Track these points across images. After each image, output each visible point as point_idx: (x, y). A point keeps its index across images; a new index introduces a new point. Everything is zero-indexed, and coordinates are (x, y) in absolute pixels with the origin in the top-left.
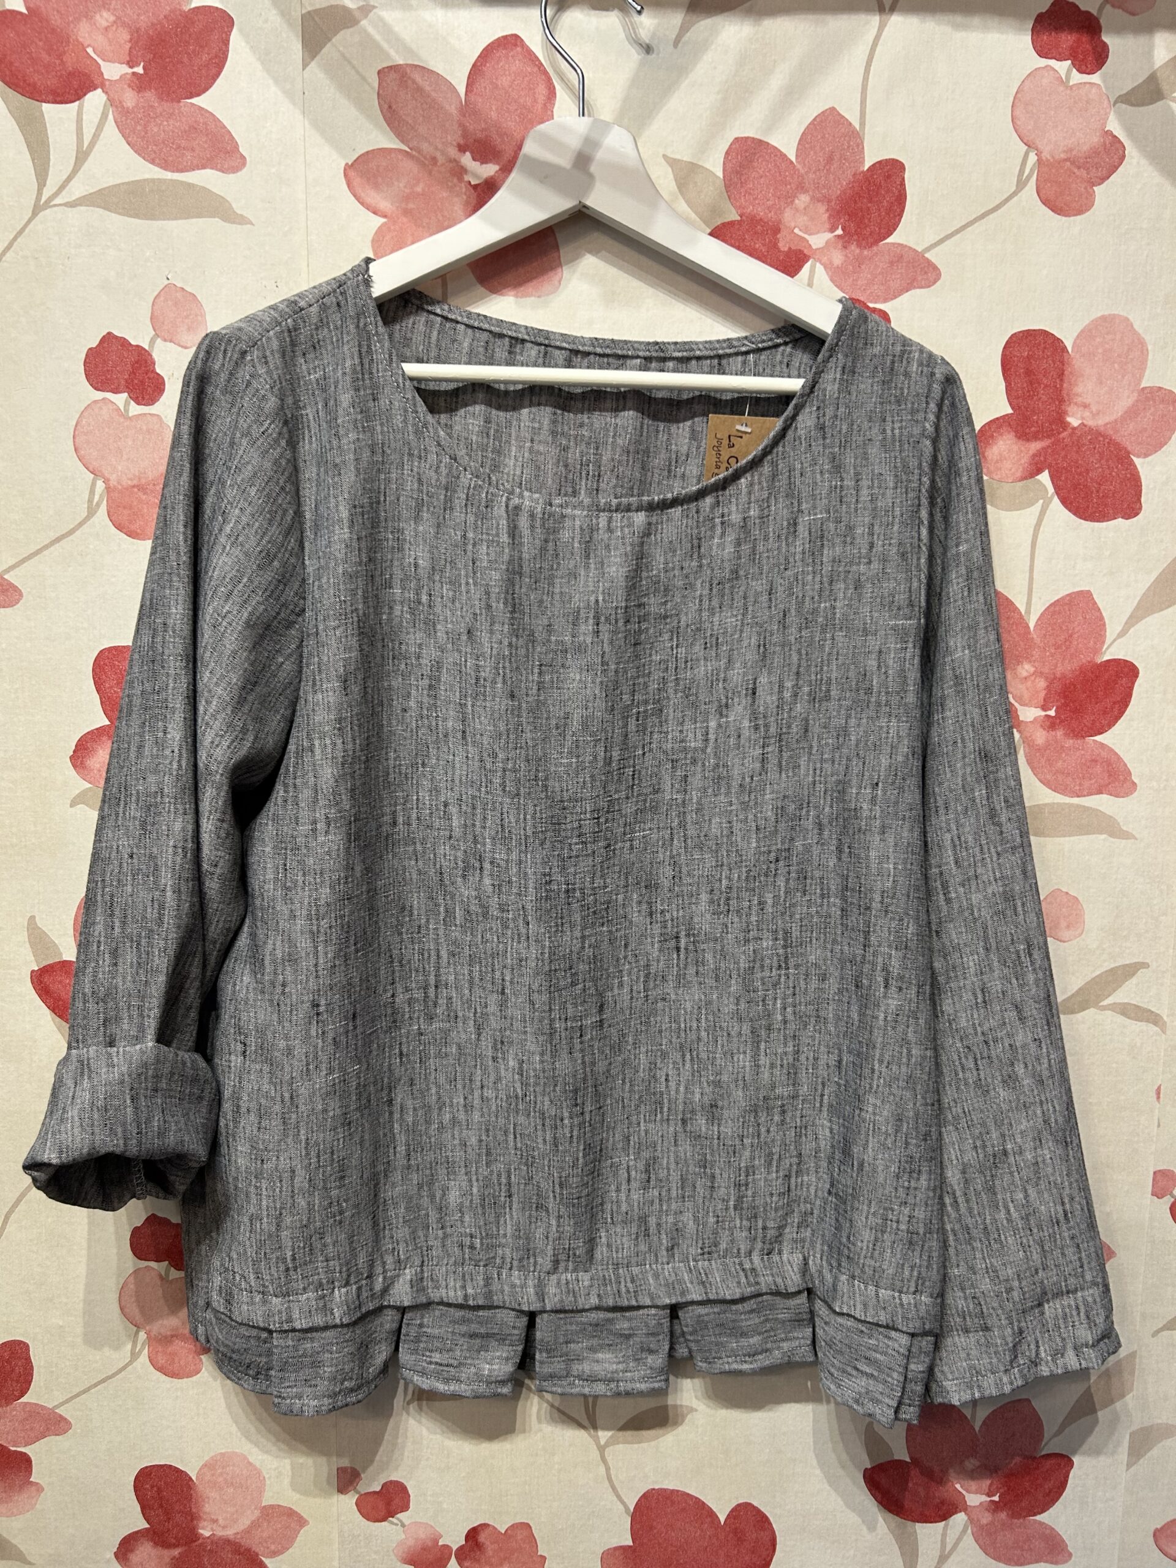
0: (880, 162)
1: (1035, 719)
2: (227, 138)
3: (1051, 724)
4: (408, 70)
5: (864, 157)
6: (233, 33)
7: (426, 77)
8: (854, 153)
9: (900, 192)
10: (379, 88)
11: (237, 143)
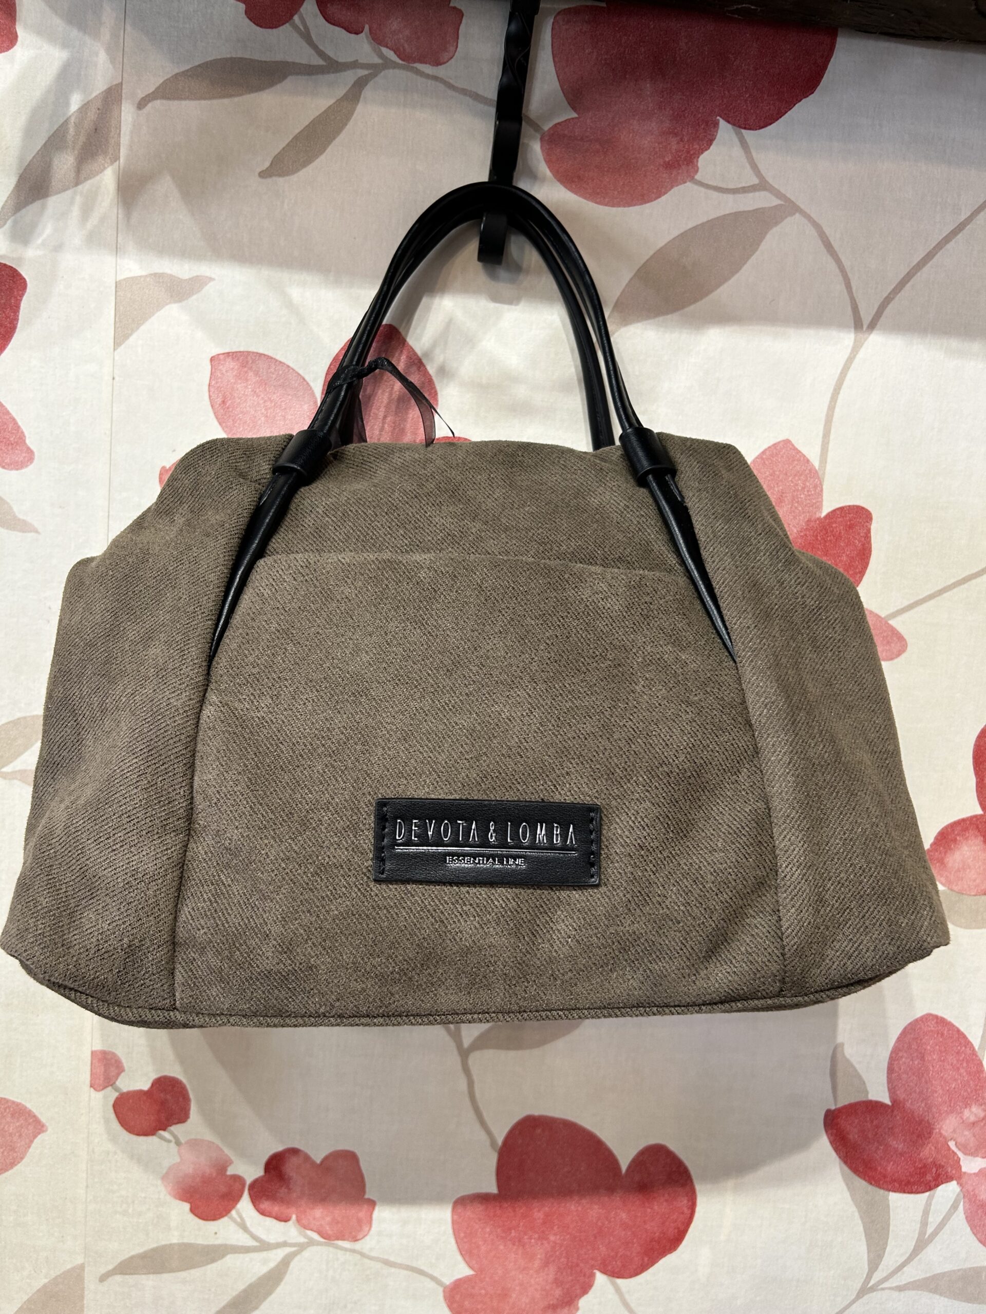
0: (841, 509)
1: (980, 1171)
2: (11, 426)
4: (249, 358)
5: (821, 502)
6: (25, 298)
7: (272, 370)
8: (809, 495)
9: (863, 545)
10: (211, 378)
11: (22, 432)
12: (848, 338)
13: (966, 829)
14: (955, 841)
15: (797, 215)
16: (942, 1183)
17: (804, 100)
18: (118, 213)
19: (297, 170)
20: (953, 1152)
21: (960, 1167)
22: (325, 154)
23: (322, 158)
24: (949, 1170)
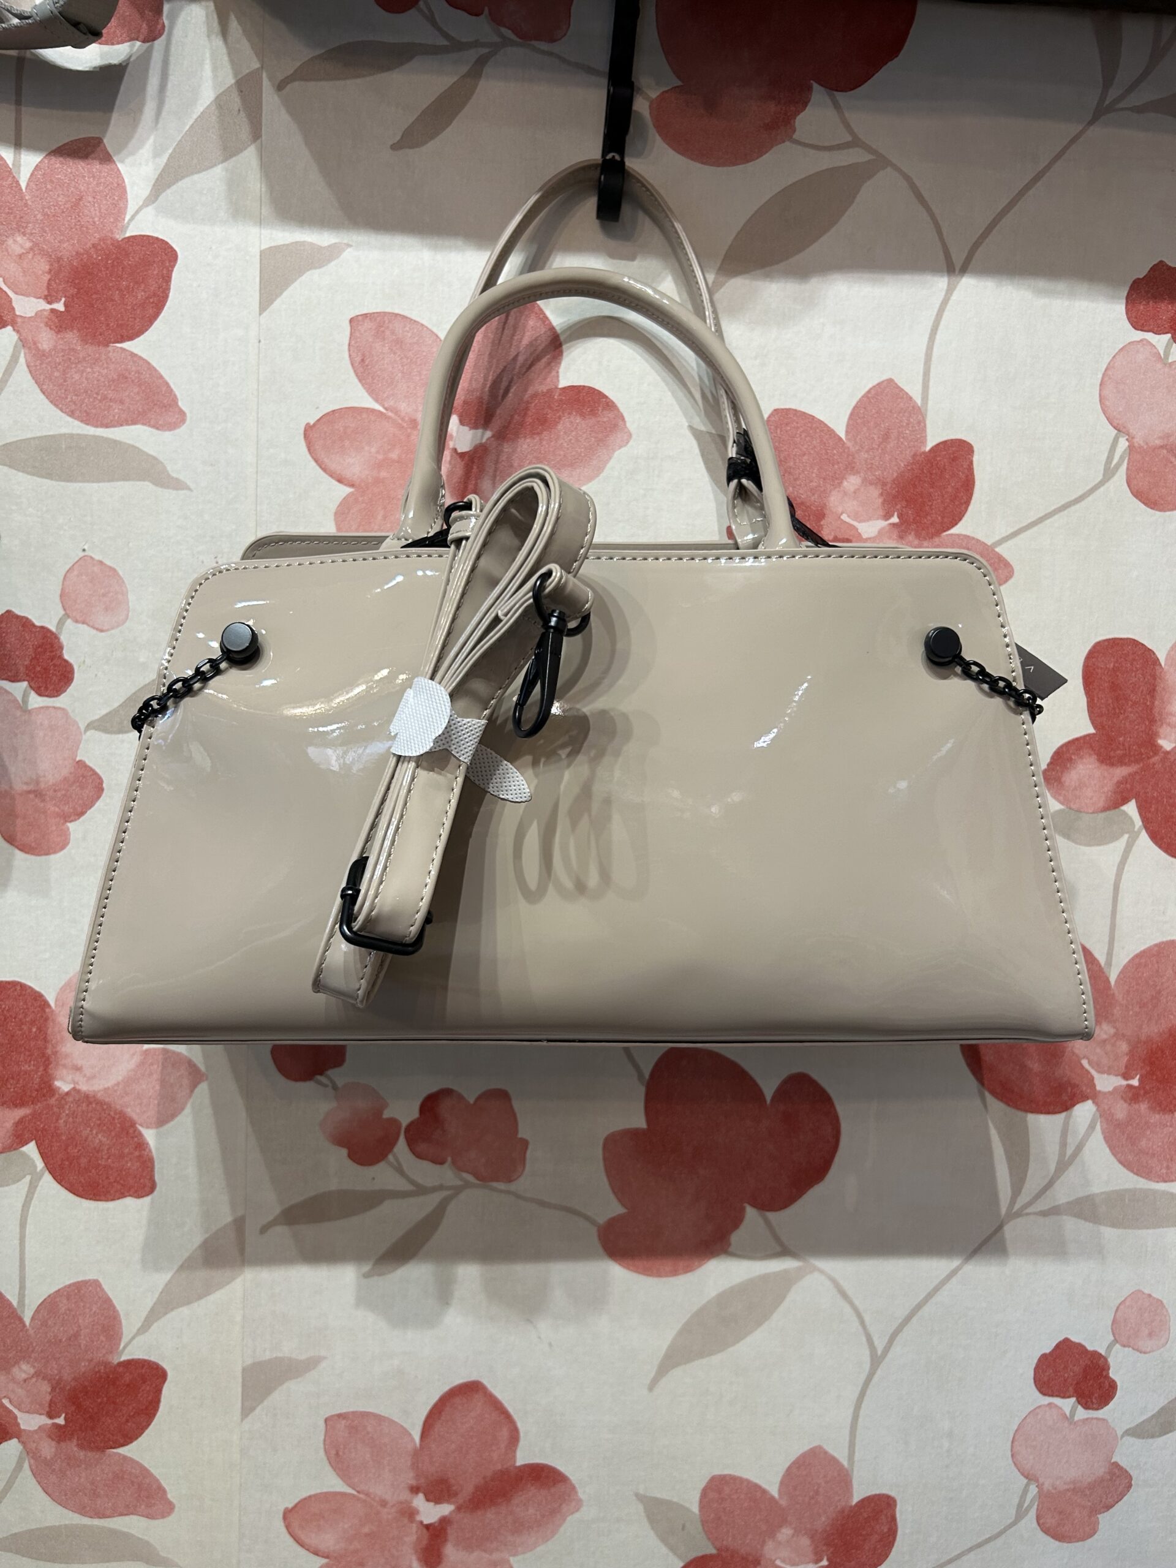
0: (945, 443)
1: (1115, 1089)
2: (164, 389)
3: (1133, 1096)
4: (386, 318)
5: (926, 436)
6: (175, 269)
7: (407, 329)
8: (914, 431)
9: (967, 476)
10: (350, 338)
11: (175, 396)
12: (941, 283)
13: (1079, 749)
14: (1070, 760)
15: (889, 169)
16: (1078, 1103)
17: (889, 64)
18: (261, 188)
19: (426, 142)
20: (1087, 1070)
21: (1094, 1086)
22: (451, 127)
23: (449, 129)
24: (1084, 1089)
